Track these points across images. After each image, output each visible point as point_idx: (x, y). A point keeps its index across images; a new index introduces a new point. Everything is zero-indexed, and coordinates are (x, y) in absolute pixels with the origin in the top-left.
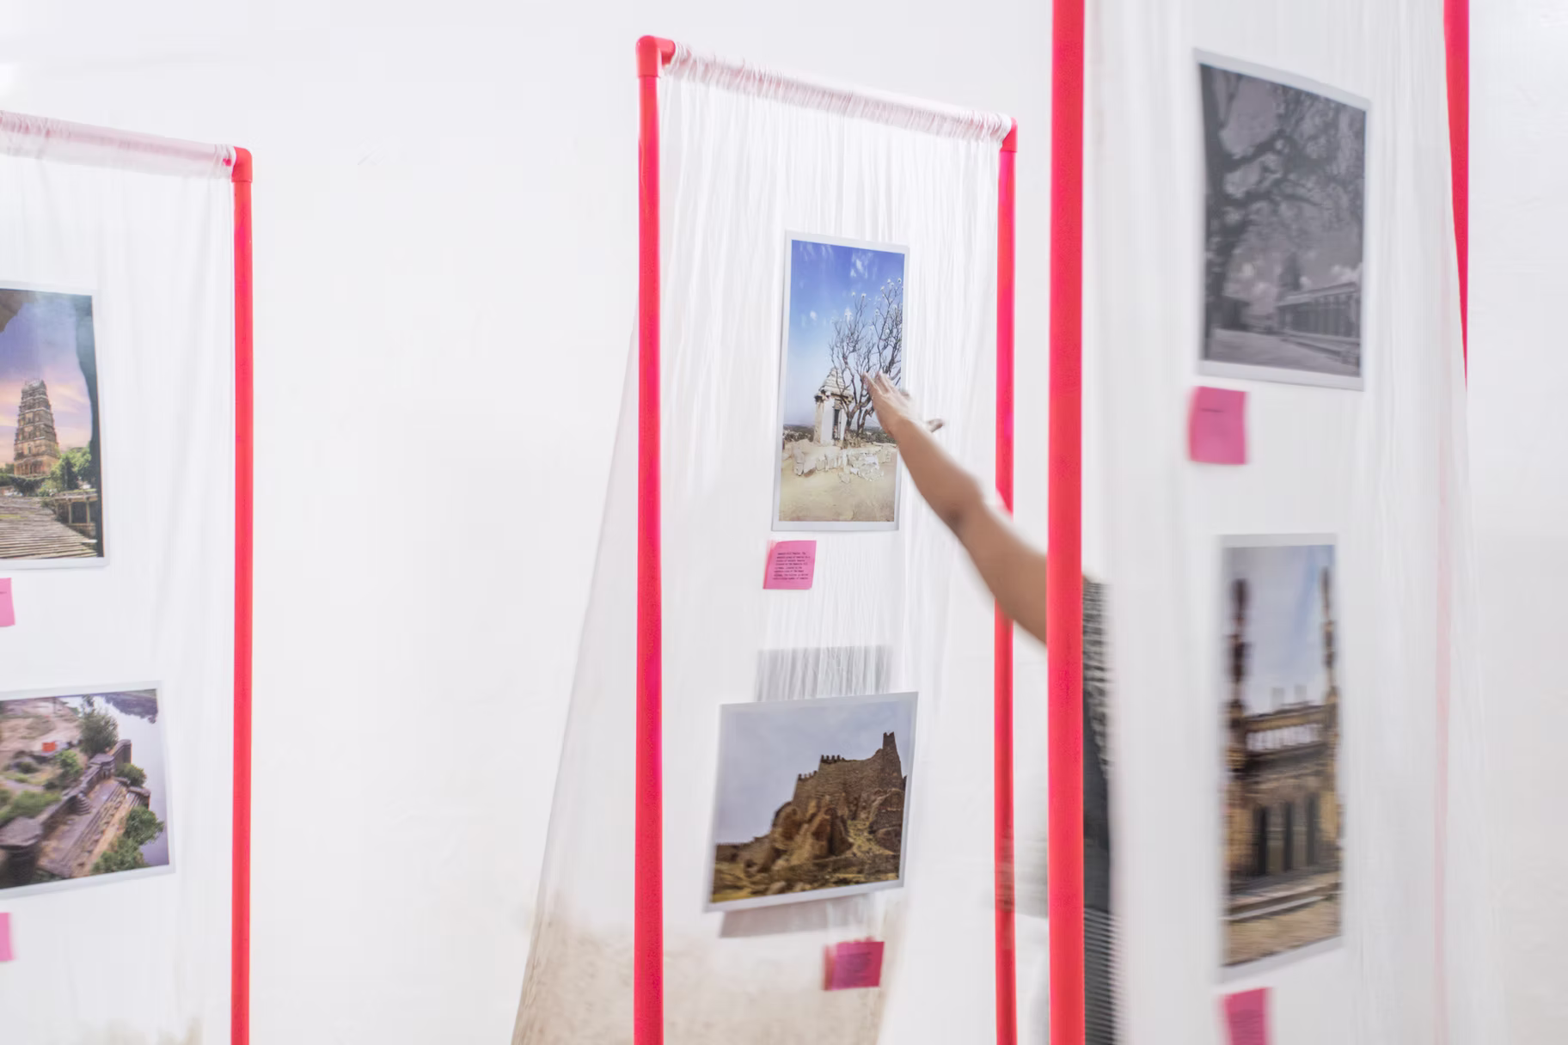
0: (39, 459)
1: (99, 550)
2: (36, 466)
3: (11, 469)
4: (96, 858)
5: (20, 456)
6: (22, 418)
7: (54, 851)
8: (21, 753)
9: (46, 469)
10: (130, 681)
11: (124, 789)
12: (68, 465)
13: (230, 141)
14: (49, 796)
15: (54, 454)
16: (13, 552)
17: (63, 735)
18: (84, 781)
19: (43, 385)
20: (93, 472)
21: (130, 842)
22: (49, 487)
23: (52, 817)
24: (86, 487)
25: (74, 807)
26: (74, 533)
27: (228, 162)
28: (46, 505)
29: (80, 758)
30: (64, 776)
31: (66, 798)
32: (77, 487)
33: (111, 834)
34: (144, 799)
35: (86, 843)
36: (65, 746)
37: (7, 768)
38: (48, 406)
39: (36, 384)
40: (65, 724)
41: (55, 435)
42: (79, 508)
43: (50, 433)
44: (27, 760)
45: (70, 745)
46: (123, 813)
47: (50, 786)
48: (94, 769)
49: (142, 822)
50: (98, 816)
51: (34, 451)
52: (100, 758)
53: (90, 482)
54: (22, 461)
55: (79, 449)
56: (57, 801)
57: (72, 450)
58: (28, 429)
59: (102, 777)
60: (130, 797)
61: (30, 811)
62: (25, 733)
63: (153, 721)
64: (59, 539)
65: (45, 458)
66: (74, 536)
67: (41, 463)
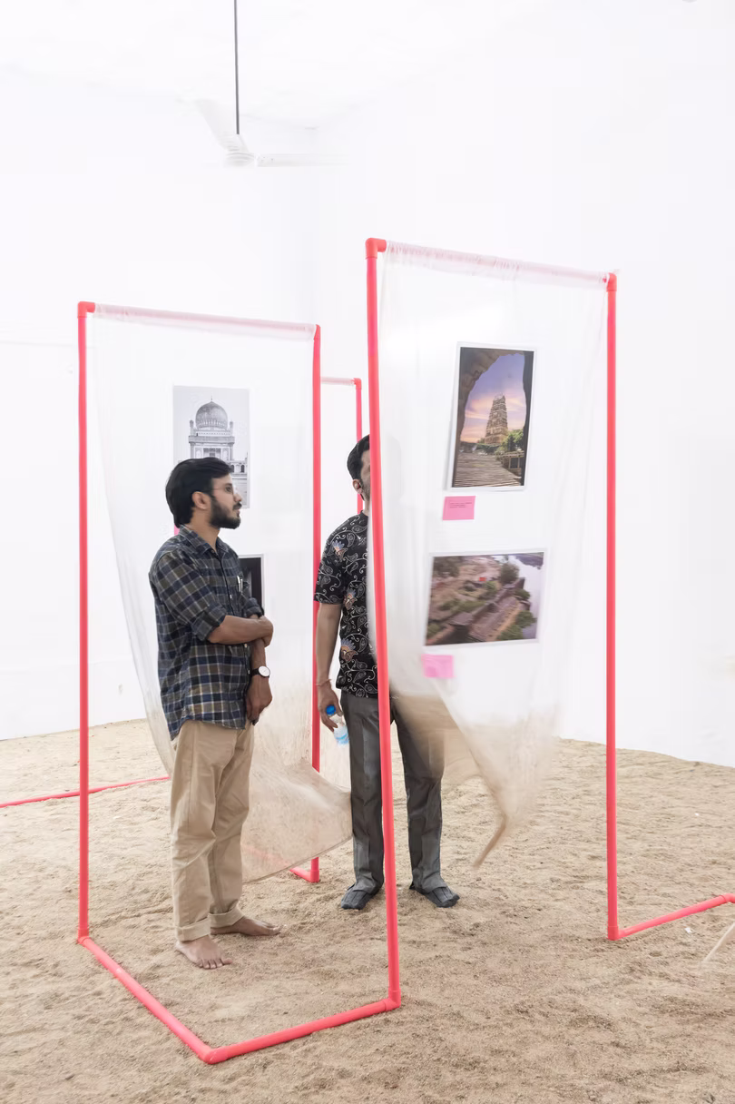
0: (497, 436)
1: (522, 482)
2: (495, 440)
3: (483, 441)
4: (498, 634)
5: (488, 434)
6: (492, 415)
7: (478, 628)
8: (468, 582)
9: (500, 441)
10: (530, 548)
11: (518, 601)
12: (512, 439)
13: (605, 270)
14: (481, 603)
15: (505, 434)
16: (480, 483)
17: (491, 573)
18: (498, 596)
19: (504, 398)
20: (523, 442)
21: (517, 626)
22: (501, 450)
23: (480, 612)
24: (519, 450)
25: (491, 609)
26: (510, 473)
27: (605, 280)
28: (498, 459)
29: (497, 585)
30: (488, 594)
31: (487, 604)
32: (514, 450)
33: (508, 622)
34: (528, 606)
35: (494, 627)
36: (491, 579)
37: (460, 588)
38: (505, 409)
39: (500, 397)
40: (493, 569)
41: (507, 423)
42: (514, 460)
43: (504, 422)
44: (470, 585)
45: (493, 579)
46: (516, 613)
47: (480, 598)
48: (504, 591)
49: (526, 617)
50: (503, 614)
51: (496, 432)
52: (508, 586)
53: (521, 448)
54: (489, 437)
55: (518, 431)
56: (482, 605)
57: (515, 431)
58: (494, 420)
59: (507, 595)
60: (520, 605)
61: (469, 609)
62: (471, 572)
63: (539, 568)
64: (503, 476)
65: (500, 436)
66: (511, 475)
67: (498, 438)
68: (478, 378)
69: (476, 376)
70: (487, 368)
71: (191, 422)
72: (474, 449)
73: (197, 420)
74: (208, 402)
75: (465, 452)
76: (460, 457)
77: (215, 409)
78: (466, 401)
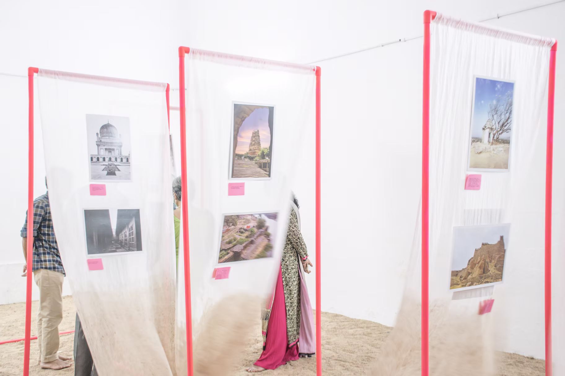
0: (255, 151)
1: (269, 175)
2: (254, 153)
3: (248, 153)
4: (255, 255)
5: (250, 150)
6: (252, 140)
7: (245, 253)
8: (241, 228)
9: (257, 154)
10: (271, 210)
11: (265, 238)
12: (263, 152)
13: (315, 65)
14: (246, 239)
15: (259, 150)
16: (246, 176)
17: (253, 224)
18: (256, 235)
19: (258, 131)
20: (269, 155)
21: (265, 251)
22: (257, 158)
23: (246, 245)
24: (267, 158)
25: (252, 242)
26: (263, 171)
27: (314, 70)
28: (256, 163)
29: (255, 230)
30: (251, 234)
31: (250, 240)
32: (265, 158)
33: (260, 249)
34: (270, 241)
35: (253, 252)
36: (252, 227)
37: (237, 232)
38: (259, 137)
39: (256, 131)
40: (254, 221)
41: (260, 145)
42: (265, 164)
43: (259, 144)
44: (242, 230)
45: (254, 227)
46: (264, 244)
47: (247, 237)
48: (259, 233)
49: (269, 247)
50: (258, 245)
51: (254, 149)
52: (261, 230)
53: (268, 157)
54: (251, 151)
55: (266, 148)
56: (247, 241)
57: (264, 149)
58: (253, 143)
59: (260, 235)
60: (267, 240)
61: (241, 243)
62: (243, 223)
63: (275, 221)
64: (259, 172)
65: (257, 151)
66: (262, 172)
67: (256, 152)
68: (244, 120)
69: (243, 119)
70: (249, 115)
71: (97, 134)
72: (243, 158)
73: (100, 132)
74: (106, 123)
75: (238, 159)
76: (235, 162)
77: (111, 127)
78: (238, 132)
